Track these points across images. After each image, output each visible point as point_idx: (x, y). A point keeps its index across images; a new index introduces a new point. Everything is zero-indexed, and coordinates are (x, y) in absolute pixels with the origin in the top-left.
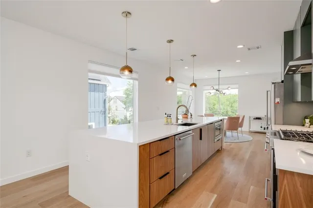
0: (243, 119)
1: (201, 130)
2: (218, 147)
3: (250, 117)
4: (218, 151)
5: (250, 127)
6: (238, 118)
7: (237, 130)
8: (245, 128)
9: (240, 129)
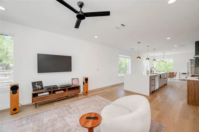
0: (176, 74)
1: (160, 75)
2: (165, 83)
3: (180, 73)
4: (165, 85)
5: (180, 77)
6: (174, 73)
7: (173, 78)
8: (177, 77)
9: (174, 78)
